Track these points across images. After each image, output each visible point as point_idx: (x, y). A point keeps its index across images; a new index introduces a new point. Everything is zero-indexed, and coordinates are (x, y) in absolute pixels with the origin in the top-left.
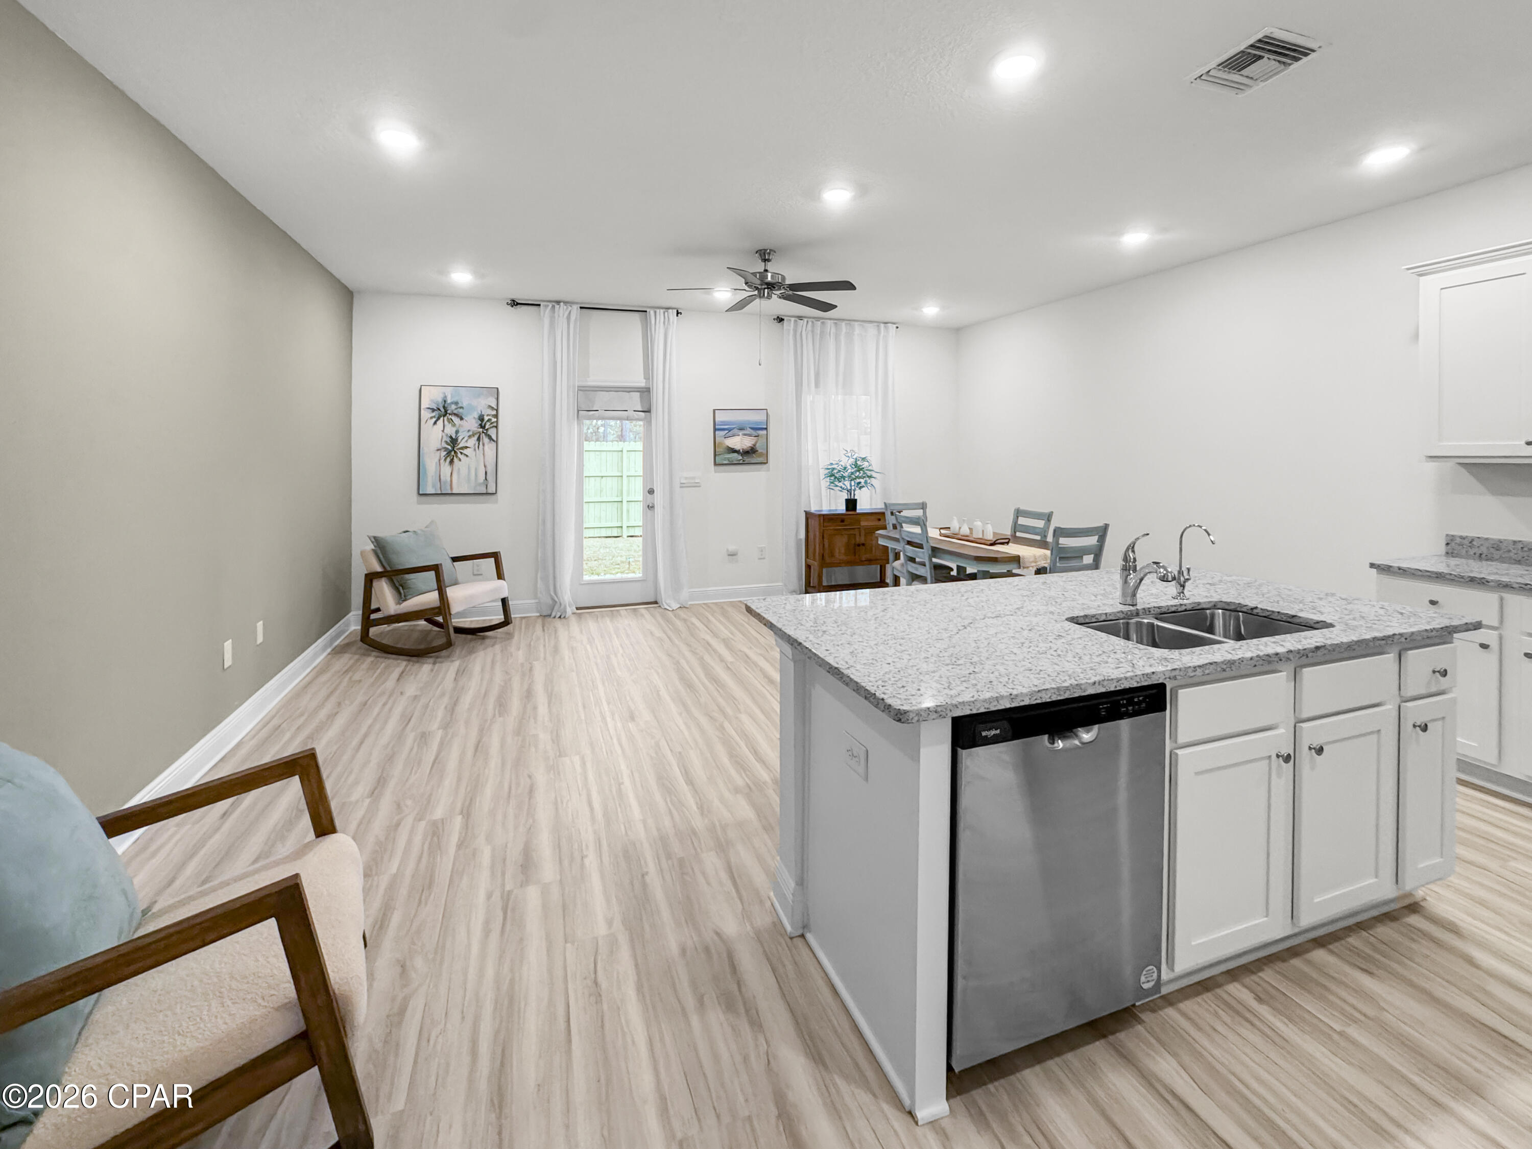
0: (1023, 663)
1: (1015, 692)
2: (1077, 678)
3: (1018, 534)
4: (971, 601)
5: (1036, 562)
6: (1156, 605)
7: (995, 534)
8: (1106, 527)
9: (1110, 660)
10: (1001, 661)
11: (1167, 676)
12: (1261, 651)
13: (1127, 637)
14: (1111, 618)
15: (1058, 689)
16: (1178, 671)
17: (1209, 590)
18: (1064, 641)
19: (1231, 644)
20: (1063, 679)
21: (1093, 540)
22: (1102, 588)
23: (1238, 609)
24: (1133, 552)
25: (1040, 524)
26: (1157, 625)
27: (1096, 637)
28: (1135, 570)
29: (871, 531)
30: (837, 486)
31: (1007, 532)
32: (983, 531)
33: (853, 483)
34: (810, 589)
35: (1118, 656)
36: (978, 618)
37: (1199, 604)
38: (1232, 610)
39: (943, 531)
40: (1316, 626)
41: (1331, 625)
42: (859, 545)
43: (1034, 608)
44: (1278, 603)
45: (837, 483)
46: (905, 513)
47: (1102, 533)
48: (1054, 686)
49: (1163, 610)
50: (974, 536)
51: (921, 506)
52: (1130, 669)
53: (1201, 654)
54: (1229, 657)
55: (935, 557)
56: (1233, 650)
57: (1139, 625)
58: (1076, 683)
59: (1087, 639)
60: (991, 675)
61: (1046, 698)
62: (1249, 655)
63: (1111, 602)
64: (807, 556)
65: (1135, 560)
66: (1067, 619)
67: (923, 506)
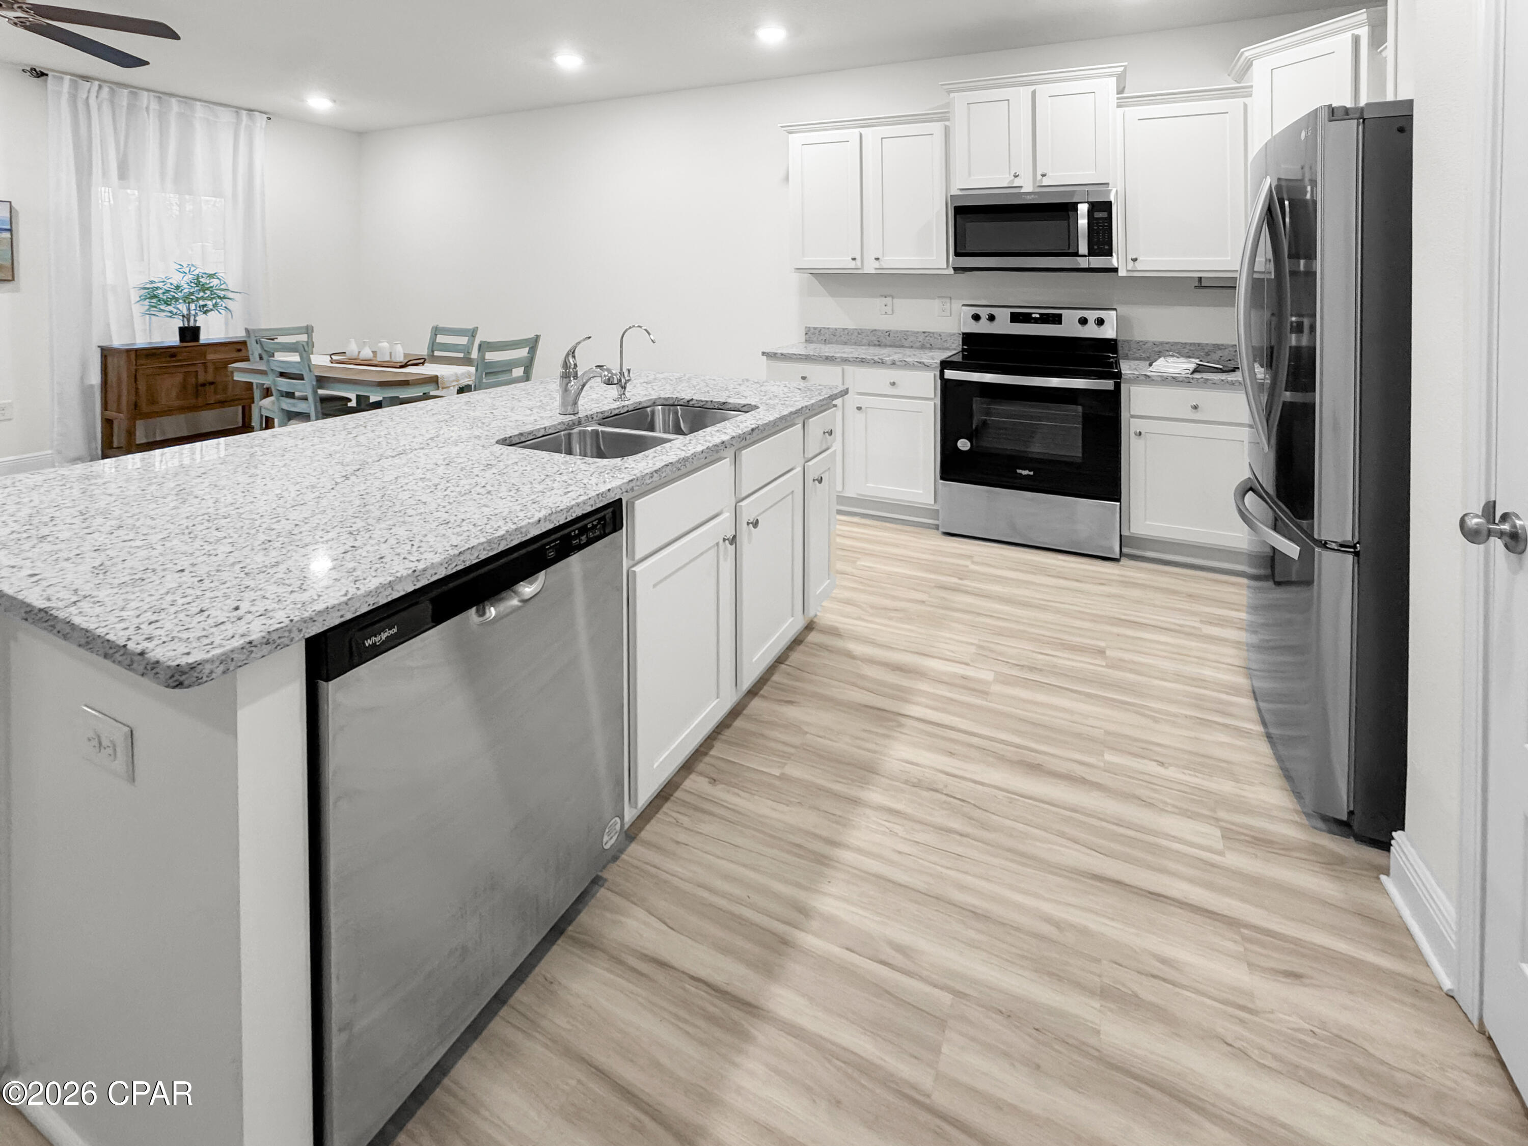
0: (436, 514)
1: (421, 566)
2: (516, 520)
3: (436, 353)
4: (361, 439)
5: (457, 381)
6: (599, 411)
7: (405, 355)
8: (537, 339)
9: (556, 485)
10: (401, 519)
11: (624, 490)
12: (710, 442)
13: (570, 452)
14: (550, 431)
15: (489, 542)
16: (634, 482)
17: (647, 389)
18: (495, 471)
19: (679, 441)
20: (496, 526)
21: (523, 352)
22: (537, 399)
23: (676, 403)
24: (574, 357)
25: (463, 340)
26: (602, 431)
27: (536, 458)
28: (576, 377)
29: (222, 366)
30: (163, 311)
31: (424, 352)
32: (391, 353)
33: (193, 306)
34: (110, 452)
35: (565, 478)
36: (370, 460)
37: (640, 403)
38: (670, 405)
39: (334, 357)
40: (743, 409)
41: (756, 407)
42: (203, 385)
43: (453, 434)
44: (708, 392)
45: (162, 307)
46: (281, 339)
47: (533, 344)
48: (483, 540)
49: (606, 415)
50: (379, 360)
51: (304, 331)
52: (581, 491)
53: (655, 457)
54: (683, 454)
55: (321, 387)
56: (684, 446)
57: (583, 434)
58: (514, 527)
59: (524, 463)
60: (384, 546)
61: (471, 559)
62: (699, 448)
63: (548, 414)
64: (105, 406)
65: (575, 365)
66: (497, 442)
67: (308, 330)
